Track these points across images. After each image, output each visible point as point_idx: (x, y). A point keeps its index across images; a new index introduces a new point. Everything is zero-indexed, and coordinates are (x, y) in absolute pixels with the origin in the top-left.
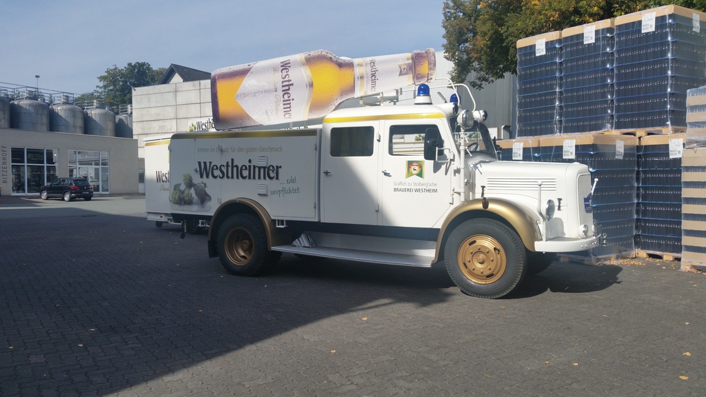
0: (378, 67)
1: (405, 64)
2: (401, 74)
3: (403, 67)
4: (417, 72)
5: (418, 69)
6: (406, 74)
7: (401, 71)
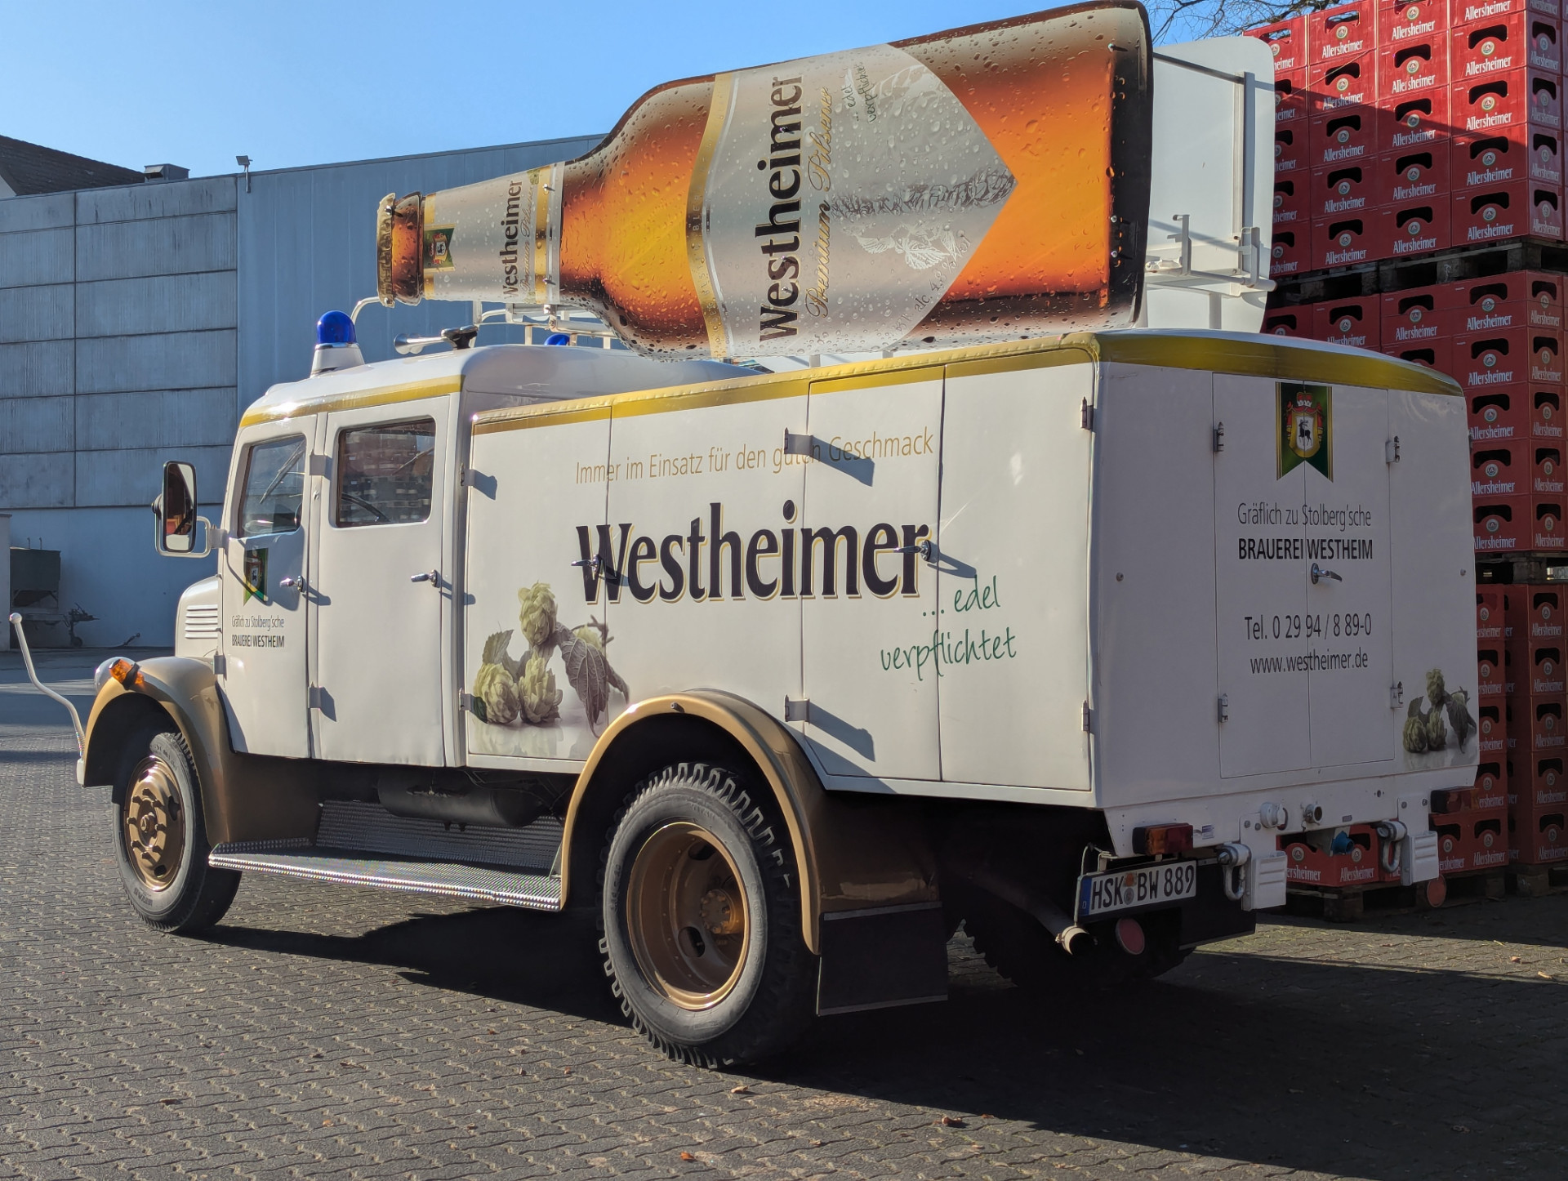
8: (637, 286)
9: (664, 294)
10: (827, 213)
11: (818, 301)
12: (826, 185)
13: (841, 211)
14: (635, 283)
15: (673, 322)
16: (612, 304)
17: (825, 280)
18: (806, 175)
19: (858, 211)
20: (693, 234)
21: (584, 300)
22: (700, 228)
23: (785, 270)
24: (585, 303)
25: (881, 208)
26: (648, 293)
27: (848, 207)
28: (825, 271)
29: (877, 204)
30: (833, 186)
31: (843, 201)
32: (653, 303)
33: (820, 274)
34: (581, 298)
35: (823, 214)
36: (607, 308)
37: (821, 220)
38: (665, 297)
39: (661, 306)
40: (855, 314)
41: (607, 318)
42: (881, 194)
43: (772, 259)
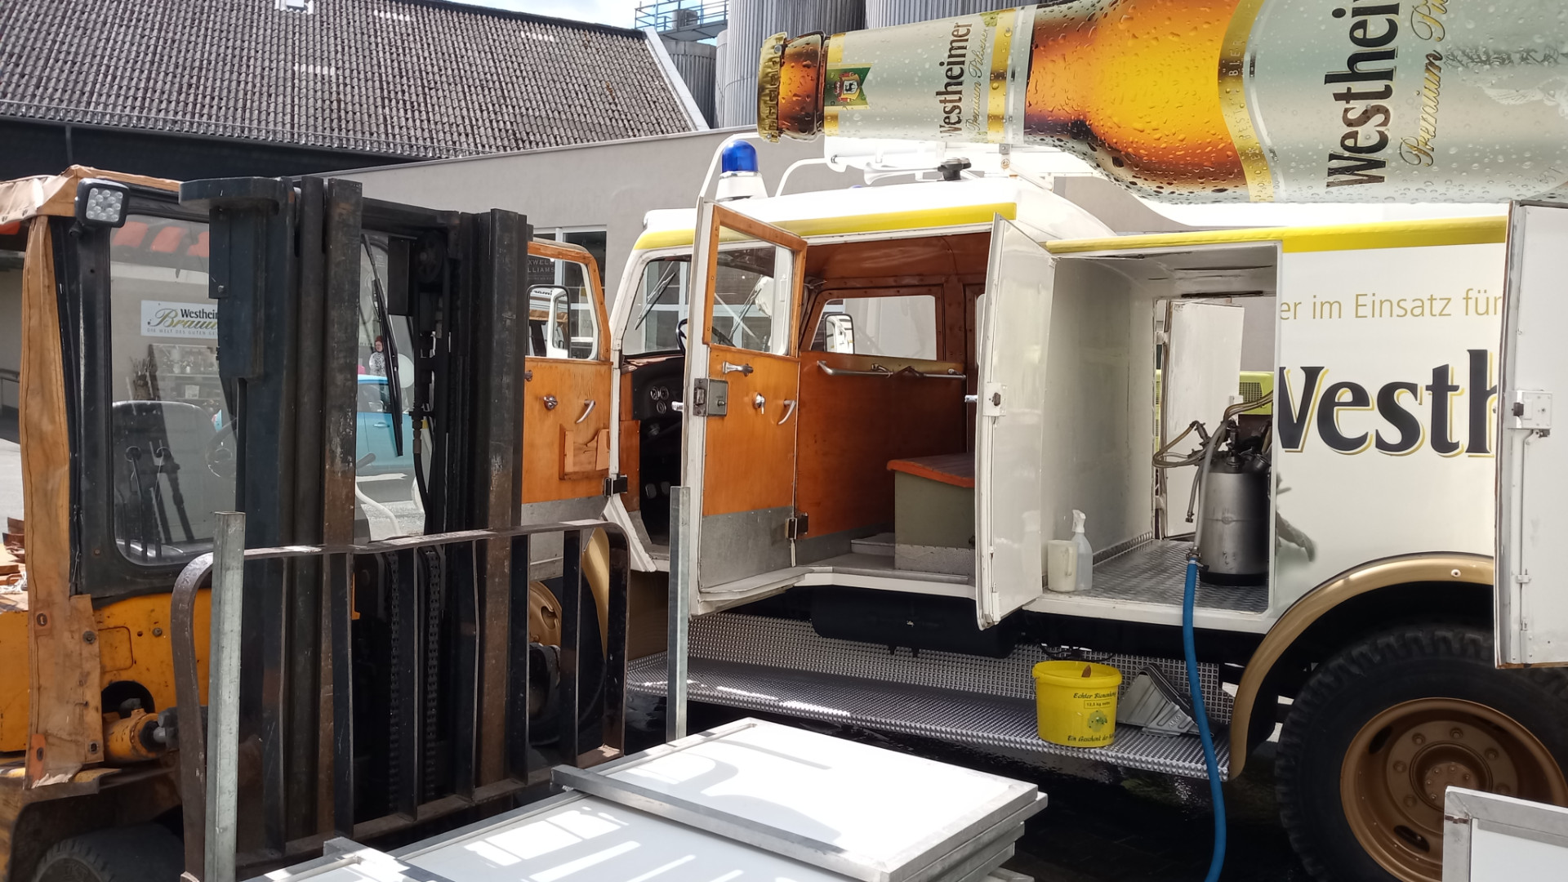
8: (1141, 129)
9: (1181, 137)
10: (1437, 63)
11: (1420, 150)
12: (1437, 33)
13: (1460, 62)
14: (1139, 126)
15: (1194, 165)
16: (1102, 145)
17: (1431, 129)
18: (1408, 24)
19: (1484, 62)
20: (1228, 79)
21: (1059, 140)
22: (1240, 73)
23: (1369, 118)
24: (1062, 144)
25: (1523, 59)
26: (1157, 136)
27: (1471, 58)
28: (1432, 121)
29: (1518, 56)
30: (1448, 37)
31: (1464, 52)
32: (1163, 145)
33: (1423, 123)
34: (1055, 139)
35: (1431, 63)
36: (1094, 150)
37: (1427, 69)
38: (1182, 141)
39: (1177, 149)
40: (1476, 165)
41: (1092, 158)
42: (1524, 46)
43: (1348, 106)
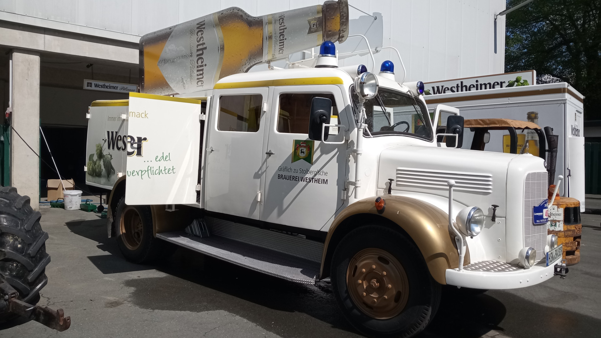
0: (287, 24)
1: (315, 19)
2: (310, 32)
3: (312, 22)
4: (328, 29)
5: (328, 24)
6: (316, 31)
7: (310, 28)
